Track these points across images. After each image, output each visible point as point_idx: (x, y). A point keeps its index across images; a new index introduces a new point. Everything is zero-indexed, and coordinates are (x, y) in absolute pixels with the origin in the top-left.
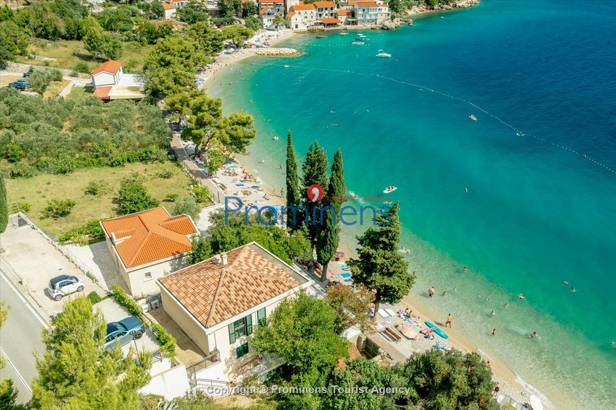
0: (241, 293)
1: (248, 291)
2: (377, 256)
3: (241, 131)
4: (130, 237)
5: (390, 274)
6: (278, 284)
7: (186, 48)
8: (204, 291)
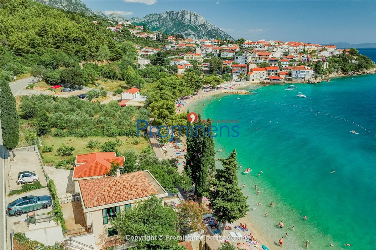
0: (118, 192)
1: (122, 192)
2: (219, 185)
4: (85, 163)
6: (144, 191)
7: (174, 82)
8: (97, 188)
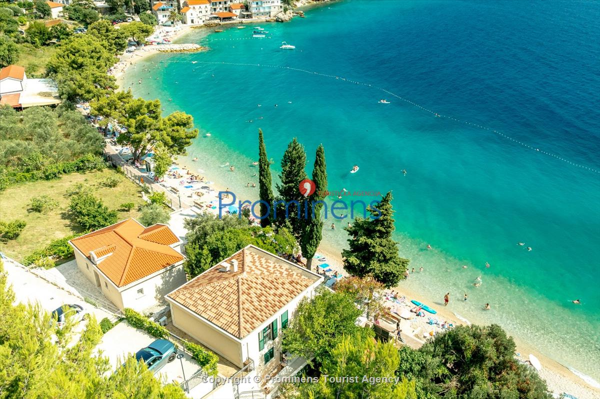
0: (263, 298)
1: (268, 295)
2: (375, 245)
3: (182, 132)
4: (111, 254)
5: (386, 261)
7: (96, 49)
8: (225, 301)
